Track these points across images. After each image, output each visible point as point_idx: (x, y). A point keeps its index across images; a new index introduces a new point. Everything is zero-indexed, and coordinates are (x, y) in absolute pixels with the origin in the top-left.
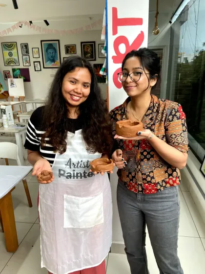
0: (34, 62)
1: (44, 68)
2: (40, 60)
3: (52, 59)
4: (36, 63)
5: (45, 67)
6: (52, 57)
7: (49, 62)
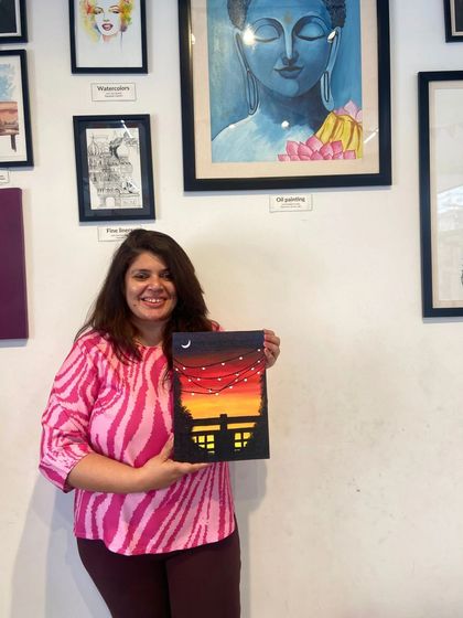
0: (82, 124)
1: (193, 184)
2: (157, 96)
3: (290, 87)
4: (97, 138)
5: (202, 173)
6: (291, 67)
7: (250, 123)
